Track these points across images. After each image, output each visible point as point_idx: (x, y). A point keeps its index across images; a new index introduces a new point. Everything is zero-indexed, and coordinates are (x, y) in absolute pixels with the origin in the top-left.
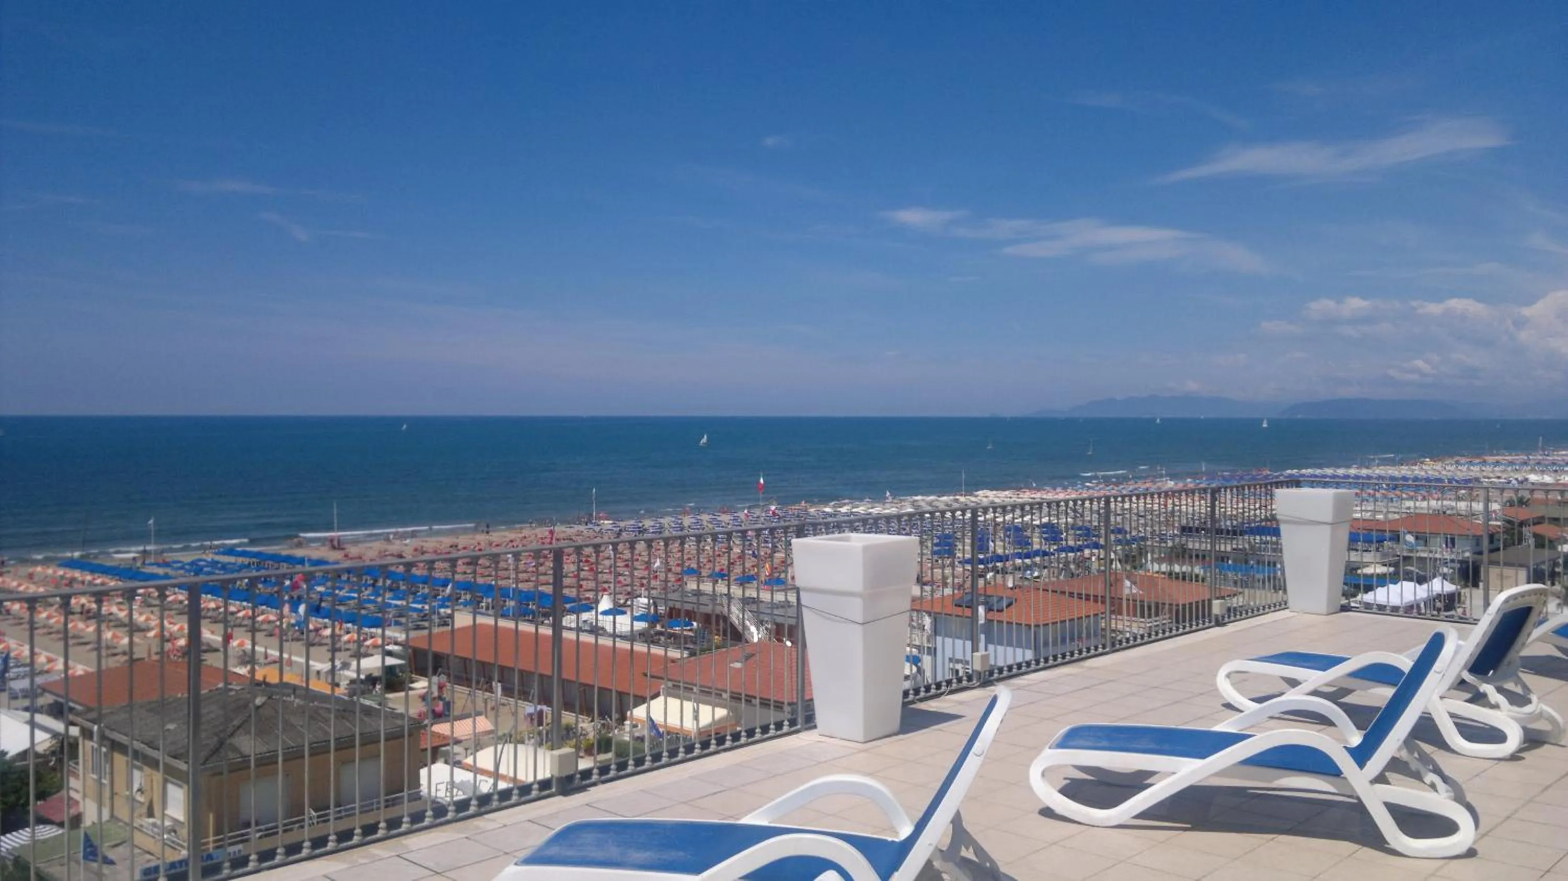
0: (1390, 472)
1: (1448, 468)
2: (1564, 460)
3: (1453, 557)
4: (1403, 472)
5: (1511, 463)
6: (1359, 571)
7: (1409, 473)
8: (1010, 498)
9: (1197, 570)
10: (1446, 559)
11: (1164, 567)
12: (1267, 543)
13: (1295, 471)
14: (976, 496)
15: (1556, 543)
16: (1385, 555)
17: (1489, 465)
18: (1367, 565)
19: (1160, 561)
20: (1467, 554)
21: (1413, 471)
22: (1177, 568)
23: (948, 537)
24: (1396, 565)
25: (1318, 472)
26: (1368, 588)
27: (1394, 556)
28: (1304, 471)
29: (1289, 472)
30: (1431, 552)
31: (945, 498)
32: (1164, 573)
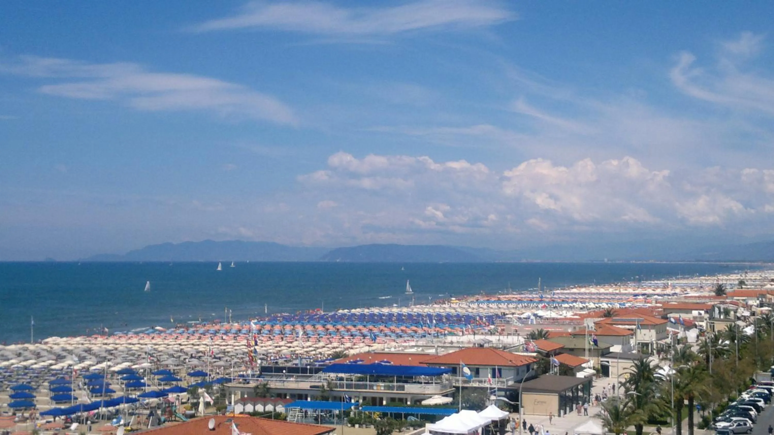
0: (426, 310)
1: (472, 306)
2: (559, 298)
3: (500, 386)
4: (437, 310)
5: (520, 301)
6: (424, 403)
7: (442, 311)
8: (82, 344)
9: (280, 409)
10: (495, 388)
11: (249, 408)
12: (341, 379)
13: (346, 311)
14: (46, 343)
15: (574, 370)
16: (444, 387)
17: (504, 302)
18: (430, 396)
19: (243, 401)
20: (511, 383)
21: (444, 308)
22: (260, 408)
23: (22, 387)
24: (453, 395)
25: (366, 311)
26: (433, 419)
27: (451, 388)
28: (353, 311)
29: (341, 311)
30: (481, 382)
31: (13, 347)
32: (249, 414)
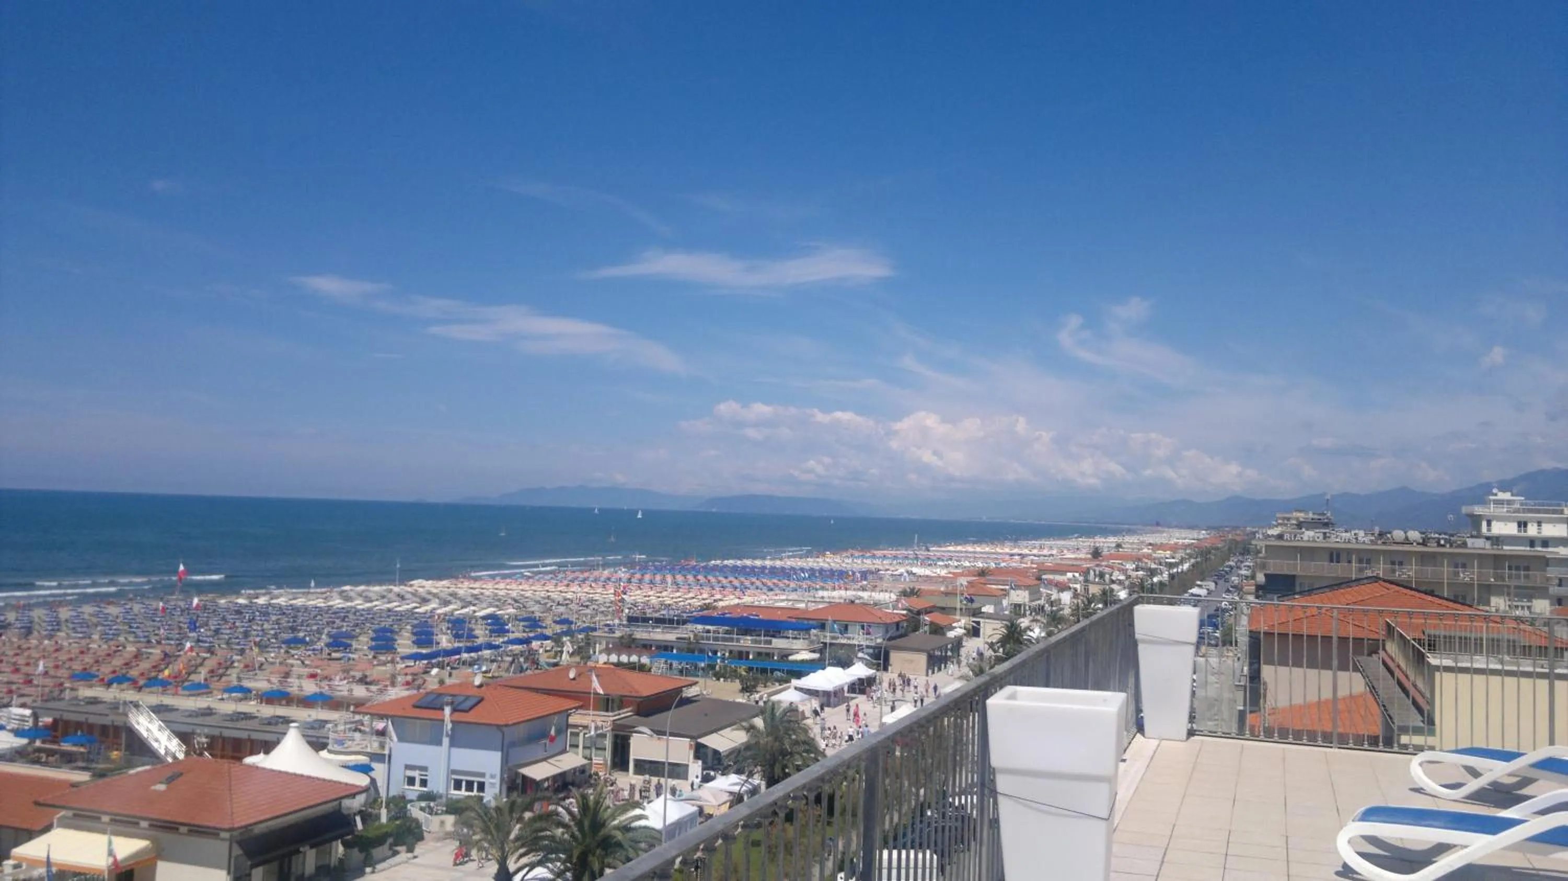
0: (799, 564)
1: (847, 561)
2: (935, 555)
3: (868, 643)
4: (810, 564)
5: (895, 557)
6: (791, 658)
7: (815, 564)
8: (448, 588)
9: (645, 660)
10: (862, 645)
11: (614, 658)
12: (708, 631)
13: (718, 562)
14: (411, 586)
15: (945, 630)
16: (812, 642)
17: (879, 558)
18: (797, 652)
19: (608, 651)
20: (879, 641)
21: (818, 562)
22: (624, 659)
23: (384, 630)
24: (821, 651)
25: (739, 563)
26: (799, 675)
27: (818, 643)
28: (726, 562)
29: (713, 562)
30: (849, 638)
31: (377, 588)
32: (613, 664)
